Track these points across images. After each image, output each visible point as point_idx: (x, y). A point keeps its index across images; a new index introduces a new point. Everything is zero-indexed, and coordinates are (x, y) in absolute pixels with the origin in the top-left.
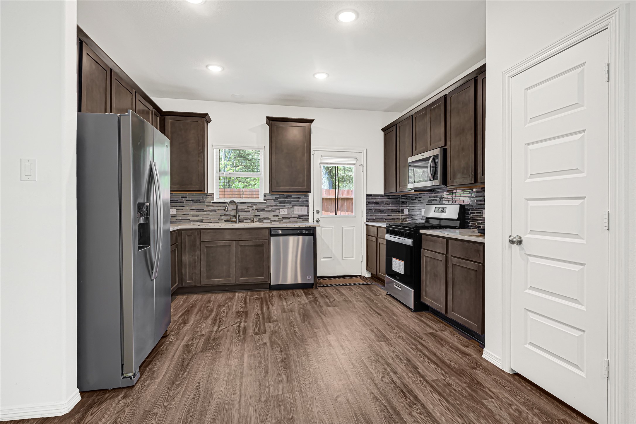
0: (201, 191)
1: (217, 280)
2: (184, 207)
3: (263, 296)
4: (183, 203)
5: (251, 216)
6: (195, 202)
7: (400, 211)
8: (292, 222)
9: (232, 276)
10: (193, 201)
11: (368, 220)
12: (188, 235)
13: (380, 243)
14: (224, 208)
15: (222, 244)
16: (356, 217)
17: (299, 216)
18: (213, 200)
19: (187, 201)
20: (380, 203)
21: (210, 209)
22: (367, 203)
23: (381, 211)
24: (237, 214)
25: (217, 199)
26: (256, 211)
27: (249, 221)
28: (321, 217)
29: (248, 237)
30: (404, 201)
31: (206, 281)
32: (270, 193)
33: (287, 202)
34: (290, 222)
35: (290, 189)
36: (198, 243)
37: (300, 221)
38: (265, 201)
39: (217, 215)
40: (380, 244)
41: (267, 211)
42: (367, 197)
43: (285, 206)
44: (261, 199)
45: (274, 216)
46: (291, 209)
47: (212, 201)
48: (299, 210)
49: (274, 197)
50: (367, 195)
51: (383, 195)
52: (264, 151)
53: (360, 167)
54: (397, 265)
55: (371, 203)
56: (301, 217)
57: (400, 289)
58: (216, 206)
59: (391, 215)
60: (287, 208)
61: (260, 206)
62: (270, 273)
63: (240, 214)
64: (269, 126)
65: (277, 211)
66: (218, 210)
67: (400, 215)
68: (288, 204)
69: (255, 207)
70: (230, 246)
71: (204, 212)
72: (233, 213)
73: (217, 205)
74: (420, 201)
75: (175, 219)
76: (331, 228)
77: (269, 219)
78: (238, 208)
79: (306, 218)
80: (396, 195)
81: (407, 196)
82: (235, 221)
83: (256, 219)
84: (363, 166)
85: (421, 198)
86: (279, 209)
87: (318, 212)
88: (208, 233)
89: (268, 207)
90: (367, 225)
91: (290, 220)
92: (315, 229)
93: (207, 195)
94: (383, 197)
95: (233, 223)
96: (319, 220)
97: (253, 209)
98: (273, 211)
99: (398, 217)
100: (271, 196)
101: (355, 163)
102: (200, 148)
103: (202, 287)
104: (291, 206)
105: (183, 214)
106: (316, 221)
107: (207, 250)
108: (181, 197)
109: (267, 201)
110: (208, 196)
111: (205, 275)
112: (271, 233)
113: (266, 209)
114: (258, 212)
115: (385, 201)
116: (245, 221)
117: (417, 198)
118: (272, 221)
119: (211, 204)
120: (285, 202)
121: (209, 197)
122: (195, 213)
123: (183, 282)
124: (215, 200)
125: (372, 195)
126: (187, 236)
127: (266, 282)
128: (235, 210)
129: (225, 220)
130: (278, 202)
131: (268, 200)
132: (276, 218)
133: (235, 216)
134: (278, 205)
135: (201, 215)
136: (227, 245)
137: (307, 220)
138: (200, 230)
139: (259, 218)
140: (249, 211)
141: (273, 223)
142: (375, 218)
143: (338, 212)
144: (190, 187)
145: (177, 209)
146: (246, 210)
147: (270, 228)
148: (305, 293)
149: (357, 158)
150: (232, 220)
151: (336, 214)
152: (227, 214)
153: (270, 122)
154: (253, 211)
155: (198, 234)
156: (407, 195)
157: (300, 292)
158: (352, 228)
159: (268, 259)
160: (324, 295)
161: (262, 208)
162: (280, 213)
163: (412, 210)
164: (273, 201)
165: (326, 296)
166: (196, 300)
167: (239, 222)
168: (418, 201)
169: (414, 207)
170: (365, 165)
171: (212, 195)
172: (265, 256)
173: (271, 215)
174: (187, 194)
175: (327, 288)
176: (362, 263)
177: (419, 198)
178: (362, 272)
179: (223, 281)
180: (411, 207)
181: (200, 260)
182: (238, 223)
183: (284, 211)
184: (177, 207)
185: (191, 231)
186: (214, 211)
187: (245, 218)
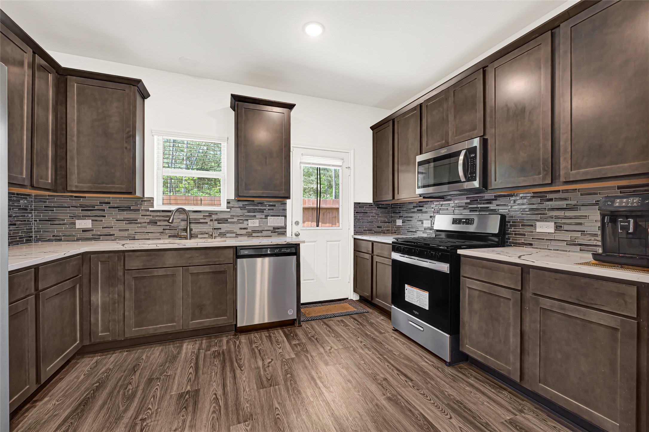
0: (130, 193)
1: (153, 328)
2: (105, 216)
3: (225, 348)
4: (104, 210)
5: (209, 229)
6: (123, 210)
7: (390, 222)
8: (265, 236)
9: (176, 319)
10: (121, 209)
11: (356, 233)
12: (101, 262)
13: (376, 262)
14: (168, 219)
15: (161, 272)
16: (341, 229)
17: (274, 228)
18: (153, 207)
19: (109, 208)
20: (369, 213)
21: (147, 219)
22: (354, 213)
23: (371, 222)
24: (188, 227)
25: (158, 205)
26: (216, 222)
27: (206, 236)
28: (301, 230)
29: (204, 261)
30: (397, 211)
31: (133, 331)
32: (236, 198)
33: (258, 211)
34: (263, 236)
35: (263, 193)
36: (121, 273)
37: (275, 235)
38: (229, 210)
39: (159, 228)
40: (378, 263)
41: (231, 222)
42: (354, 205)
43: (255, 216)
44: (223, 207)
45: (241, 229)
46: (263, 220)
47: (150, 209)
48: (274, 222)
49: (241, 204)
50: (355, 203)
51: (372, 204)
52: (227, 143)
53: (347, 170)
54: (415, 296)
55: (359, 213)
56: (277, 230)
57: (422, 329)
58: (157, 216)
59: (381, 227)
60: (258, 219)
61: (221, 216)
62: (236, 310)
63: (193, 226)
64: (234, 110)
65: (245, 222)
66: (160, 220)
67: (389, 227)
68: (260, 214)
69: (214, 217)
70: (173, 275)
71: (137, 224)
72: (183, 224)
73: (158, 214)
74: (421, 210)
75: (89, 235)
76: (313, 243)
77: (234, 233)
78: (189, 218)
79: (282, 232)
80: (386, 204)
81: (400, 205)
82: (186, 236)
83: (215, 233)
84: (351, 169)
85: (422, 207)
86: (247, 220)
87: (297, 223)
88: (138, 256)
89: (233, 217)
90: (355, 239)
91: (262, 234)
92: (298, 247)
93: (142, 199)
94: (372, 206)
95: (183, 238)
96: (299, 233)
97: (211, 220)
98: (238, 222)
99: (388, 229)
100: (236, 203)
101: (341, 165)
102: (128, 130)
103: (126, 340)
104: (264, 217)
105: (103, 228)
106: (295, 235)
107: (135, 284)
108: (100, 203)
109: (231, 209)
110: (145, 201)
111: (132, 321)
112: (238, 255)
113: (229, 220)
114: (219, 223)
115: (375, 211)
116: (199, 236)
117: (417, 207)
118: (237, 235)
119: (148, 213)
120: (254, 211)
121: (146, 204)
122: (123, 225)
123: (92, 337)
124: (156, 208)
125: (360, 203)
126: (99, 263)
127: (230, 324)
128: (185, 220)
129: (170, 235)
130: (246, 211)
131: (233, 209)
132: (244, 232)
133: (185, 230)
134: (246, 214)
135: (133, 228)
136: (168, 274)
137: (284, 233)
138: (123, 253)
139: (220, 231)
140: (207, 223)
141: (240, 238)
142: (364, 230)
143: (319, 223)
144: (111, 188)
145: (92, 220)
146: (201, 221)
147: (236, 247)
148: (286, 336)
149: (343, 159)
150: (181, 235)
151: (318, 226)
152: (173, 227)
153: (236, 103)
154: (212, 222)
155: (119, 259)
156: (400, 203)
157: (279, 333)
158: (338, 242)
159: (233, 290)
160: (313, 339)
161: (224, 218)
162: (249, 225)
163: (408, 220)
164: (239, 209)
165: (316, 339)
166: (111, 367)
167: (192, 237)
168: (418, 210)
169: (411, 217)
170: (352, 168)
171: (151, 200)
172: (229, 286)
173: (236, 228)
174: (110, 198)
175: (313, 323)
176: (349, 284)
177: (420, 206)
178: (349, 294)
179: (162, 327)
180: (407, 217)
181: (122, 300)
182: (190, 239)
183: (254, 223)
184: (92, 216)
185: (107, 255)
186: (154, 223)
187: (200, 232)
